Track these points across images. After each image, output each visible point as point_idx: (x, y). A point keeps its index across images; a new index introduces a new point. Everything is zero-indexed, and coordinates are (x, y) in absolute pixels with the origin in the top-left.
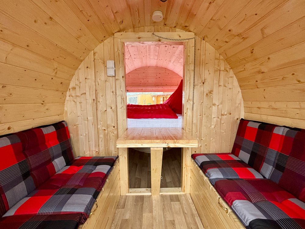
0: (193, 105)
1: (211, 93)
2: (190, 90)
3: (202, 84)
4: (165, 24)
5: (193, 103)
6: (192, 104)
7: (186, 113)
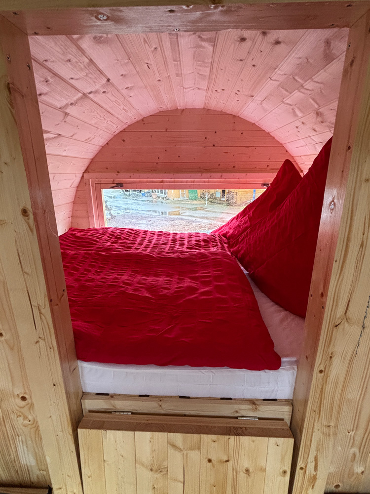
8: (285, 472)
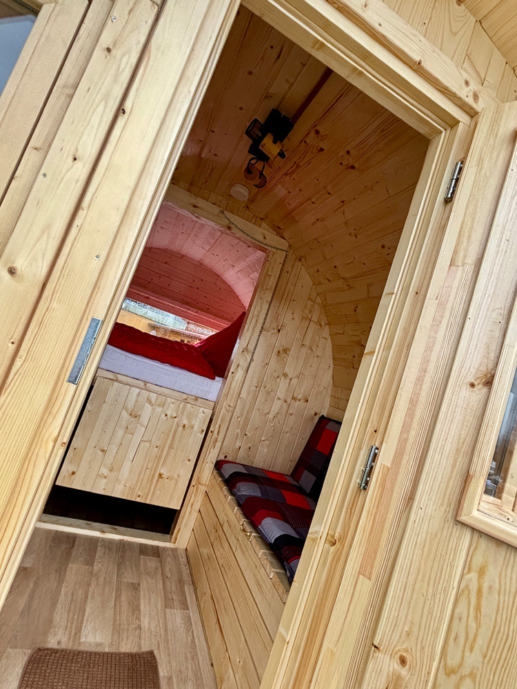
0: (250, 363)
1: (286, 353)
2: (252, 334)
3: (276, 331)
4: (248, 208)
5: (252, 360)
6: (249, 360)
7: (232, 373)
8: (203, 431)
